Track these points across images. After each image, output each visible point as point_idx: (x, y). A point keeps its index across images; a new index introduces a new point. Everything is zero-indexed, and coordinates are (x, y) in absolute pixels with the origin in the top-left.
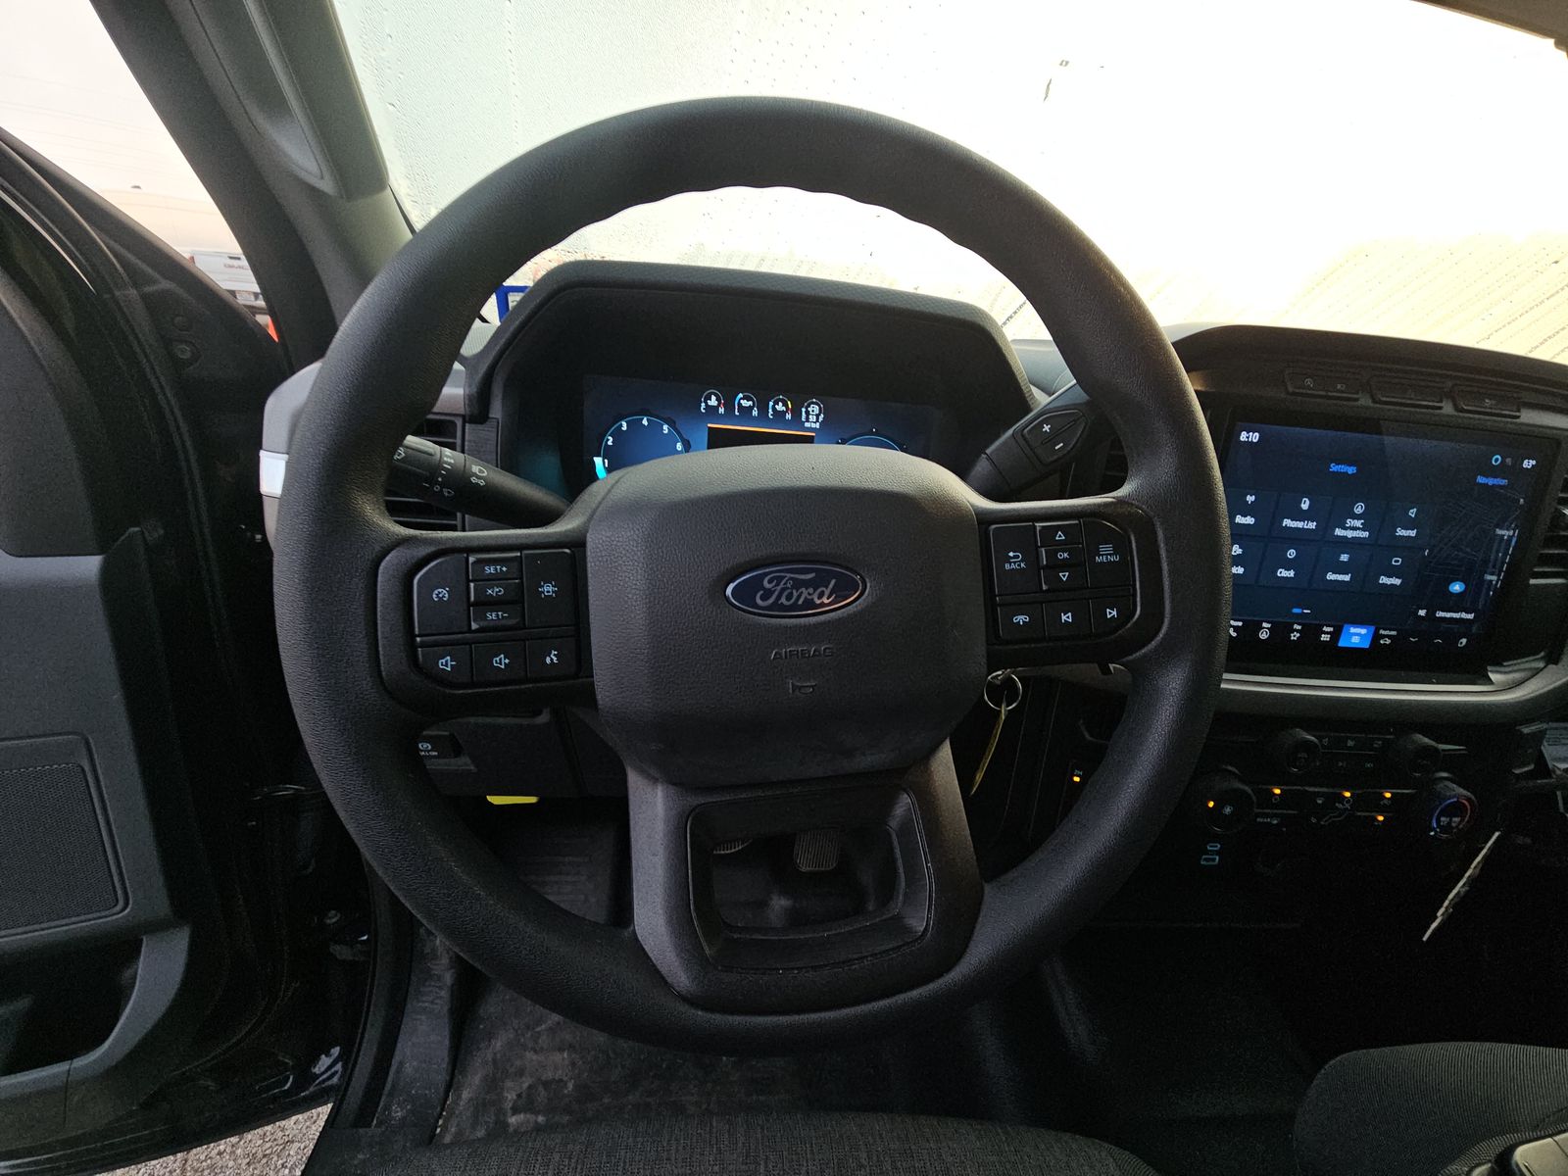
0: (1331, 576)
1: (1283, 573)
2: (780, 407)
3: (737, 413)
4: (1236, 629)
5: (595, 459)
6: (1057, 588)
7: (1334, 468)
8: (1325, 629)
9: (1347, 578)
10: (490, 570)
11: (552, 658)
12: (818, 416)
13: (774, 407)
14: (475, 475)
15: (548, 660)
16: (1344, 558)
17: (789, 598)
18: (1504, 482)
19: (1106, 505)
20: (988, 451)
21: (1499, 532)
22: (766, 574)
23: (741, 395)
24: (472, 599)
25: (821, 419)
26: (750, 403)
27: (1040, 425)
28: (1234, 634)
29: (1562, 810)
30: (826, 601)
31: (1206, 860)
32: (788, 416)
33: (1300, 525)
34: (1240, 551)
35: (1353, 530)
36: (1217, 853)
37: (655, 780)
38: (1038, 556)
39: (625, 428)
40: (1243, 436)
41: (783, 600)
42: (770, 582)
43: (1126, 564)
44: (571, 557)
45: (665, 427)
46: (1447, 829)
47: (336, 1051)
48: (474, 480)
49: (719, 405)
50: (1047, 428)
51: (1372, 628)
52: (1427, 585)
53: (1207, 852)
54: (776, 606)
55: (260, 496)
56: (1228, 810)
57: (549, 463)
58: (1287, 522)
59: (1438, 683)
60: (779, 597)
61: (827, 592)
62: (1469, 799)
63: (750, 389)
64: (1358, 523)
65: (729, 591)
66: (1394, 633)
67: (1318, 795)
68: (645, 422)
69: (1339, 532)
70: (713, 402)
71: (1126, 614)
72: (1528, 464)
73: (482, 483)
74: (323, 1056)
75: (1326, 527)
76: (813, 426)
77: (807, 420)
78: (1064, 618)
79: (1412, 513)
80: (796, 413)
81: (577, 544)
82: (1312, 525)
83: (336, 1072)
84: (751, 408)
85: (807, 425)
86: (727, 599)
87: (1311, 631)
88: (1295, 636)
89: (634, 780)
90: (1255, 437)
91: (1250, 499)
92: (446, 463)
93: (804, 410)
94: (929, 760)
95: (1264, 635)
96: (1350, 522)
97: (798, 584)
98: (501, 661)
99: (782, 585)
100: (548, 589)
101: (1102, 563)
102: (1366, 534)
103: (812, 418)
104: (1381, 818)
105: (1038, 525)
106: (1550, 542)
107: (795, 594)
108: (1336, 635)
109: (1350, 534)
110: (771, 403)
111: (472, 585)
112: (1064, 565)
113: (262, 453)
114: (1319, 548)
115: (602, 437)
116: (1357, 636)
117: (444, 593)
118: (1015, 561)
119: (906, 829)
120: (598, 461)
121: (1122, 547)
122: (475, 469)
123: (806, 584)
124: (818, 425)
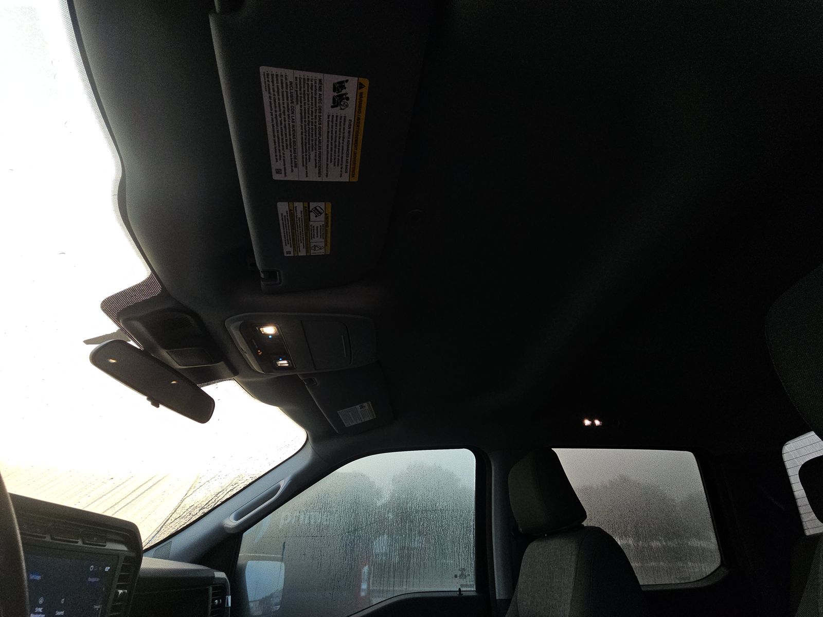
18: (98, 580)
21: (95, 607)
35: (38, 614)
64: (40, 610)
69: (32, 615)
72: (107, 569)
96: (37, 609)
102: (43, 616)
106: (113, 609)
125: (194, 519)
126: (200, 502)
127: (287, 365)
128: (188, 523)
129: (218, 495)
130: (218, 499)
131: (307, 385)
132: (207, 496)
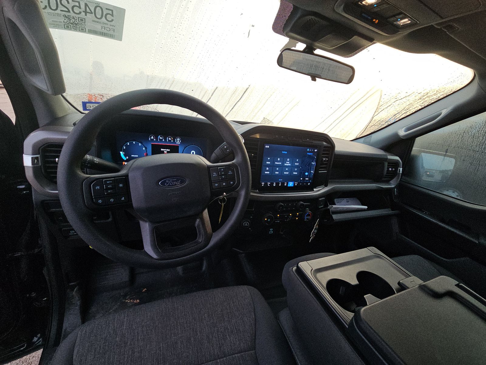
0: (285, 173)
1: (276, 173)
2: (170, 139)
3: (159, 140)
4: (269, 184)
5: (120, 152)
6: (222, 179)
7: (283, 152)
8: (285, 183)
9: (288, 173)
10: (108, 182)
11: (123, 199)
12: (179, 141)
13: (168, 139)
14: (95, 161)
15: (122, 199)
16: (287, 169)
17: (171, 184)
18: (312, 154)
19: (230, 164)
20: (215, 152)
21: (312, 163)
22: (167, 180)
23: (160, 136)
24: (105, 188)
25: (180, 142)
26: (162, 138)
27: (224, 147)
28: (269, 185)
29: (331, 214)
30: (179, 184)
31: (270, 232)
32: (172, 141)
33: (278, 163)
34: (268, 169)
35: (288, 164)
36: (272, 231)
37: (146, 221)
38: (219, 174)
39: (128, 144)
40: (266, 147)
41: (170, 184)
42: (168, 181)
43: (234, 174)
44: (125, 179)
45: (140, 144)
46: (308, 219)
47: (39, 335)
48: (95, 162)
49: (154, 138)
50: (225, 147)
51: (293, 182)
52: (302, 174)
53: (270, 231)
54: (169, 185)
55: (24, 166)
56: (269, 220)
57: (108, 153)
58: (276, 163)
59: (305, 192)
60: (169, 184)
61: (179, 182)
62: (311, 213)
63: (162, 135)
64: (288, 163)
65: (160, 183)
66: (297, 183)
67: (286, 215)
68: (134, 143)
69: (285, 164)
70: (152, 138)
71: (234, 183)
72: (316, 150)
73: (97, 162)
74: (35, 337)
75: (283, 163)
76: (178, 143)
77: (177, 142)
78: (224, 184)
79: (297, 160)
80: (174, 140)
81: (126, 176)
82: (280, 163)
83: (40, 341)
84: (162, 139)
85: (177, 143)
86: (159, 185)
87: (283, 184)
88: (280, 185)
89: (141, 223)
90: (268, 147)
91: (269, 159)
92: (88, 158)
93: (176, 140)
94: (203, 213)
95: (274, 185)
96: (287, 162)
97: (173, 181)
98: (112, 200)
99: (170, 182)
100: (121, 185)
101: (230, 174)
102: (290, 165)
103: (178, 141)
104: (297, 218)
105: (219, 168)
106: (321, 164)
107: (173, 183)
108: (287, 184)
109: (287, 165)
110: (167, 138)
111: (104, 185)
112: (223, 175)
113: (24, 155)
114: (282, 167)
115: (122, 146)
116: (291, 184)
117: (98, 187)
118: (215, 174)
119: (198, 225)
120: (121, 153)
121: (233, 171)
122: (95, 159)
123: (175, 181)
124: (180, 143)
125: (383, 127)
126: (384, 119)
127: (410, 22)
128: (380, 128)
129: (396, 115)
130: (397, 118)
131: (448, 31)
132: (388, 116)
